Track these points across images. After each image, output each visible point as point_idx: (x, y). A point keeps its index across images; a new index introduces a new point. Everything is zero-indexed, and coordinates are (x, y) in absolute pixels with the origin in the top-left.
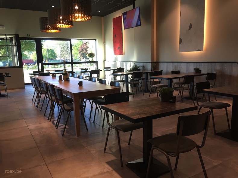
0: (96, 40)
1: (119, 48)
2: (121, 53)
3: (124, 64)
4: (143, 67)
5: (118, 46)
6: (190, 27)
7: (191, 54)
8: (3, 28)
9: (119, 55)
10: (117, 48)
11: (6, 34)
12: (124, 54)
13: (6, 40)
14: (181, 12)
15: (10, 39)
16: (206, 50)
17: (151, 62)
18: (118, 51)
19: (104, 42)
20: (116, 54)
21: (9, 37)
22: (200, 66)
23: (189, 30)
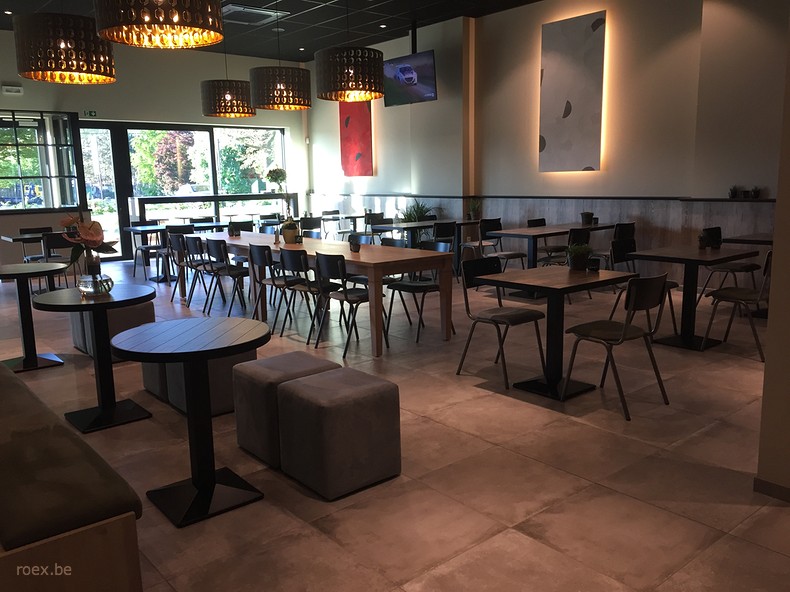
0: (282, 131)
1: (360, 155)
2: (367, 169)
3: (377, 200)
4: (440, 209)
5: (356, 149)
6: (568, 111)
7: (570, 178)
8: (19, 91)
9: (361, 175)
10: (352, 157)
12: (376, 174)
14: (542, 71)
15: (36, 124)
16: (608, 168)
17: (463, 198)
18: (356, 166)
19: (309, 136)
20: (348, 173)
21: (35, 120)
22: (592, 206)
23: (565, 116)
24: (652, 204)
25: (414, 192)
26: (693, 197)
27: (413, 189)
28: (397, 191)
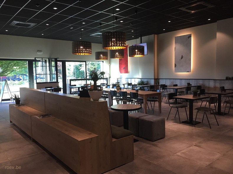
0: (103, 62)
1: (124, 68)
2: (127, 71)
3: (129, 80)
4: (148, 82)
5: (124, 66)
6: (182, 57)
7: (183, 74)
8: (41, 53)
9: (125, 73)
10: (122, 68)
11: (42, 58)
12: (129, 73)
13: (42, 62)
14: (175, 48)
15: (44, 61)
16: (193, 72)
17: (154, 79)
18: (123, 71)
19: (110, 63)
20: (121, 72)
21: (44, 60)
22: (189, 81)
23: (181, 59)
24: (205, 81)
25: (140, 78)
26: (216, 79)
27: (140, 77)
28: (135, 77)
